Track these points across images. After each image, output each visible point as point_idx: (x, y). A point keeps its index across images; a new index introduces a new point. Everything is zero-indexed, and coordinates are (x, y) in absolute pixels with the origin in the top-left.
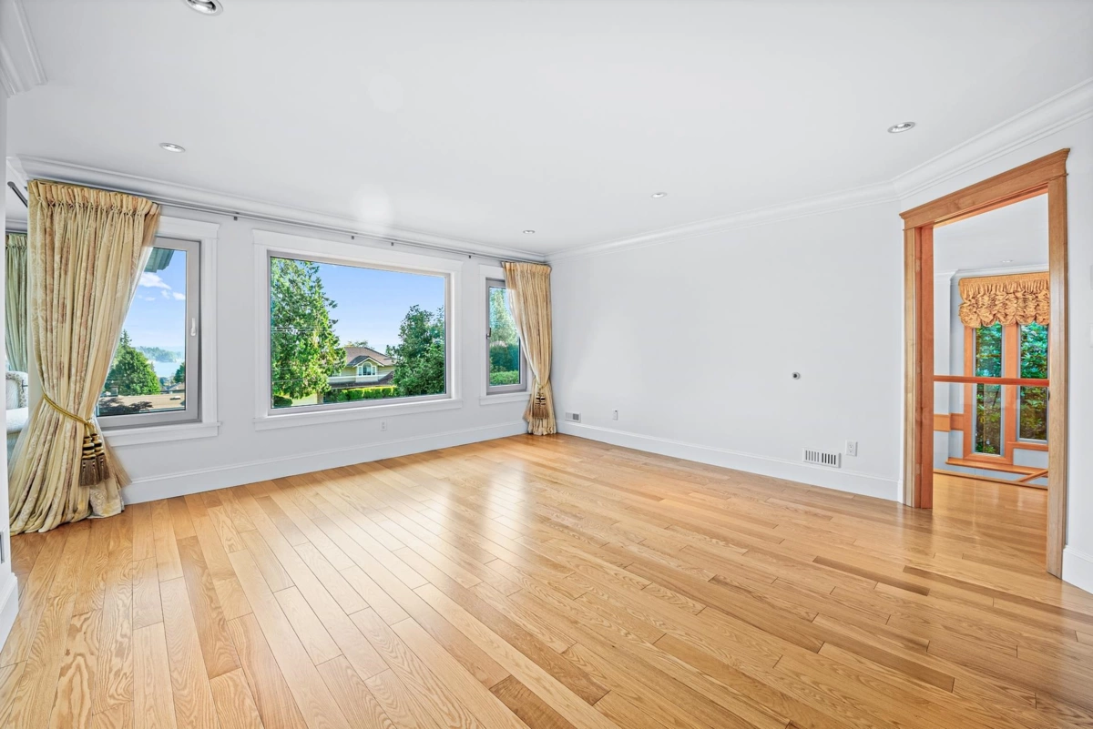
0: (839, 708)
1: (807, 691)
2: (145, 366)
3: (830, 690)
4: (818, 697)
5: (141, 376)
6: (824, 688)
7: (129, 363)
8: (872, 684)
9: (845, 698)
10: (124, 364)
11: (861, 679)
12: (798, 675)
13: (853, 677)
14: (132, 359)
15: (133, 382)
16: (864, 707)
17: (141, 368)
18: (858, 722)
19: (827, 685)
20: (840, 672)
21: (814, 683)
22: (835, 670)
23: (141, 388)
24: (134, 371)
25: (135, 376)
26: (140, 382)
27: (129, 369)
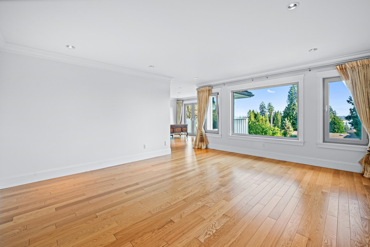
0: (92, 228)
1: (103, 224)
2: (339, 123)
3: (99, 230)
4: (99, 226)
5: (338, 126)
6: (100, 229)
7: (334, 122)
8: (92, 242)
9: (93, 232)
10: (332, 122)
11: (95, 241)
12: (109, 225)
13: (98, 239)
14: (335, 120)
15: (335, 128)
16: (87, 234)
17: (338, 123)
18: (85, 230)
19: (100, 230)
20: (102, 236)
21: (104, 227)
22: (104, 235)
23: (338, 130)
24: (335, 124)
25: (336, 126)
26: (338, 128)
27: (334, 124)
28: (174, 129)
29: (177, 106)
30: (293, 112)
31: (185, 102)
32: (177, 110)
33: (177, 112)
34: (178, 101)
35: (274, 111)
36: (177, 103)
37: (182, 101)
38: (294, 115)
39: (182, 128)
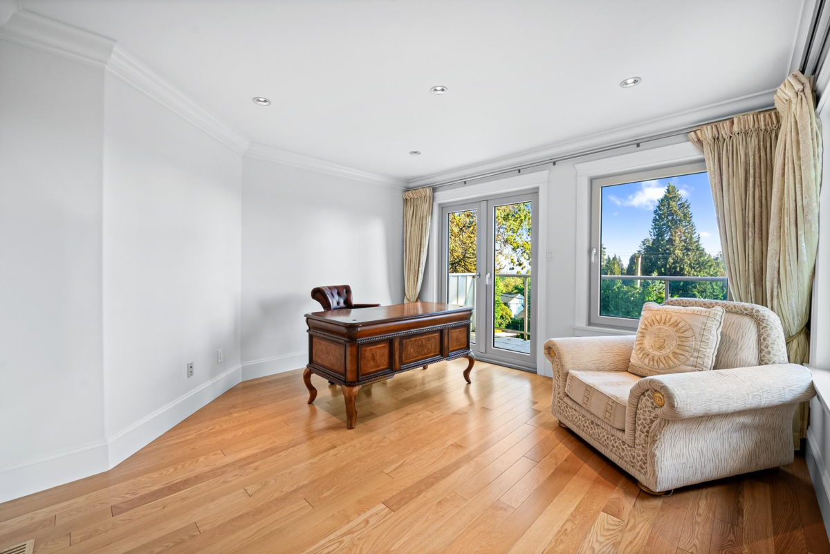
28: (397, 344)
29: (404, 216)
30: (666, 259)
31: (443, 197)
32: (404, 232)
33: (404, 241)
34: (407, 190)
35: (606, 257)
36: (406, 201)
37: (428, 191)
38: (668, 266)
39: (441, 332)
